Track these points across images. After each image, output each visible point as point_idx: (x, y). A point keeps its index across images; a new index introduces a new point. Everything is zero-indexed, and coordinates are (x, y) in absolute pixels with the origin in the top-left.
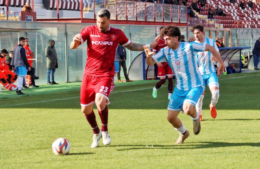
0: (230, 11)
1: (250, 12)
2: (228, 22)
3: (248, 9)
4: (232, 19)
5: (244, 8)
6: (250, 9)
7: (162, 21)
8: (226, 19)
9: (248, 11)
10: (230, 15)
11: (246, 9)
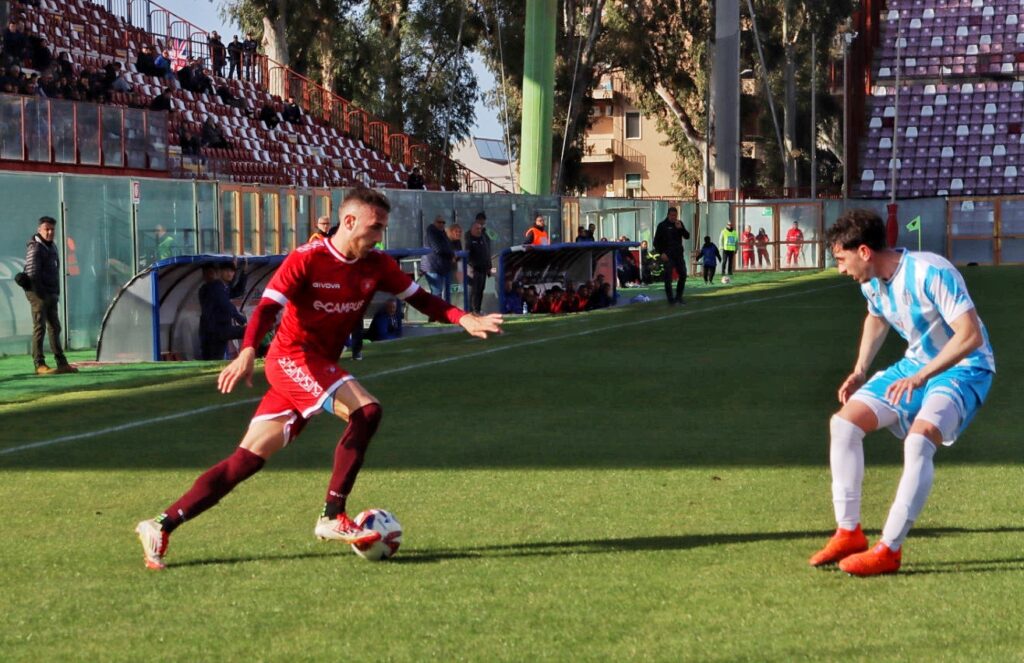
0: (237, 133)
1: (293, 139)
2: (242, 167)
3: (285, 128)
4: (252, 158)
5: (274, 126)
6: (291, 129)
7: (99, 163)
8: (234, 159)
9: (287, 133)
10: (242, 146)
11: (278, 127)
